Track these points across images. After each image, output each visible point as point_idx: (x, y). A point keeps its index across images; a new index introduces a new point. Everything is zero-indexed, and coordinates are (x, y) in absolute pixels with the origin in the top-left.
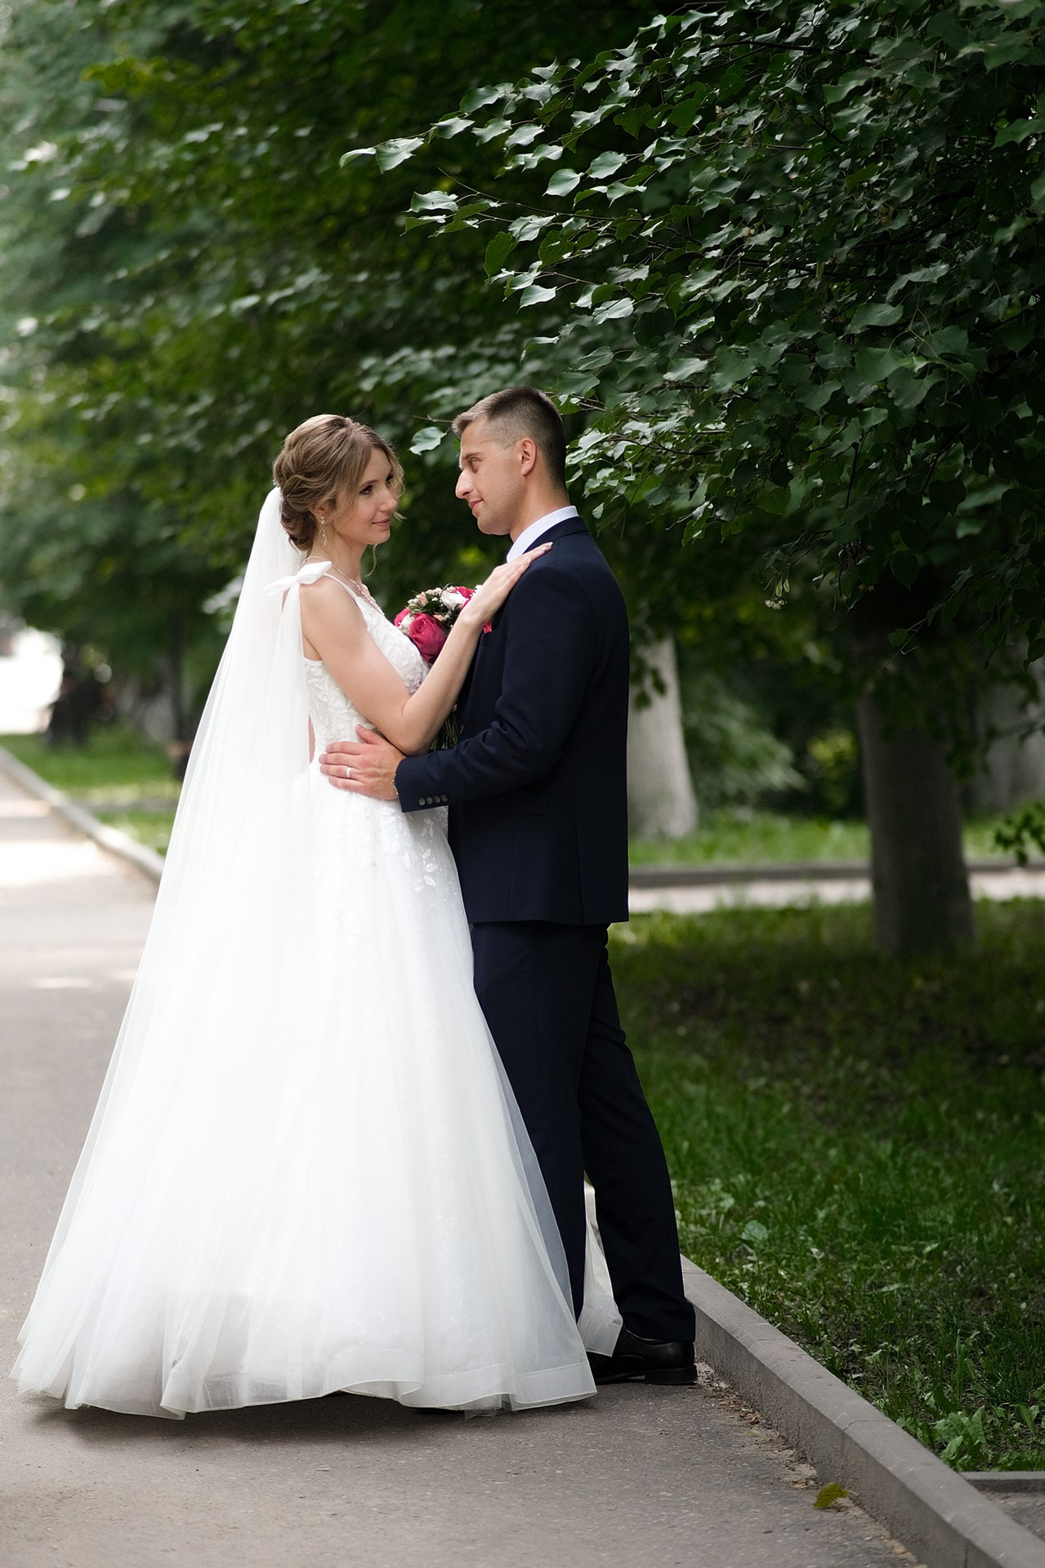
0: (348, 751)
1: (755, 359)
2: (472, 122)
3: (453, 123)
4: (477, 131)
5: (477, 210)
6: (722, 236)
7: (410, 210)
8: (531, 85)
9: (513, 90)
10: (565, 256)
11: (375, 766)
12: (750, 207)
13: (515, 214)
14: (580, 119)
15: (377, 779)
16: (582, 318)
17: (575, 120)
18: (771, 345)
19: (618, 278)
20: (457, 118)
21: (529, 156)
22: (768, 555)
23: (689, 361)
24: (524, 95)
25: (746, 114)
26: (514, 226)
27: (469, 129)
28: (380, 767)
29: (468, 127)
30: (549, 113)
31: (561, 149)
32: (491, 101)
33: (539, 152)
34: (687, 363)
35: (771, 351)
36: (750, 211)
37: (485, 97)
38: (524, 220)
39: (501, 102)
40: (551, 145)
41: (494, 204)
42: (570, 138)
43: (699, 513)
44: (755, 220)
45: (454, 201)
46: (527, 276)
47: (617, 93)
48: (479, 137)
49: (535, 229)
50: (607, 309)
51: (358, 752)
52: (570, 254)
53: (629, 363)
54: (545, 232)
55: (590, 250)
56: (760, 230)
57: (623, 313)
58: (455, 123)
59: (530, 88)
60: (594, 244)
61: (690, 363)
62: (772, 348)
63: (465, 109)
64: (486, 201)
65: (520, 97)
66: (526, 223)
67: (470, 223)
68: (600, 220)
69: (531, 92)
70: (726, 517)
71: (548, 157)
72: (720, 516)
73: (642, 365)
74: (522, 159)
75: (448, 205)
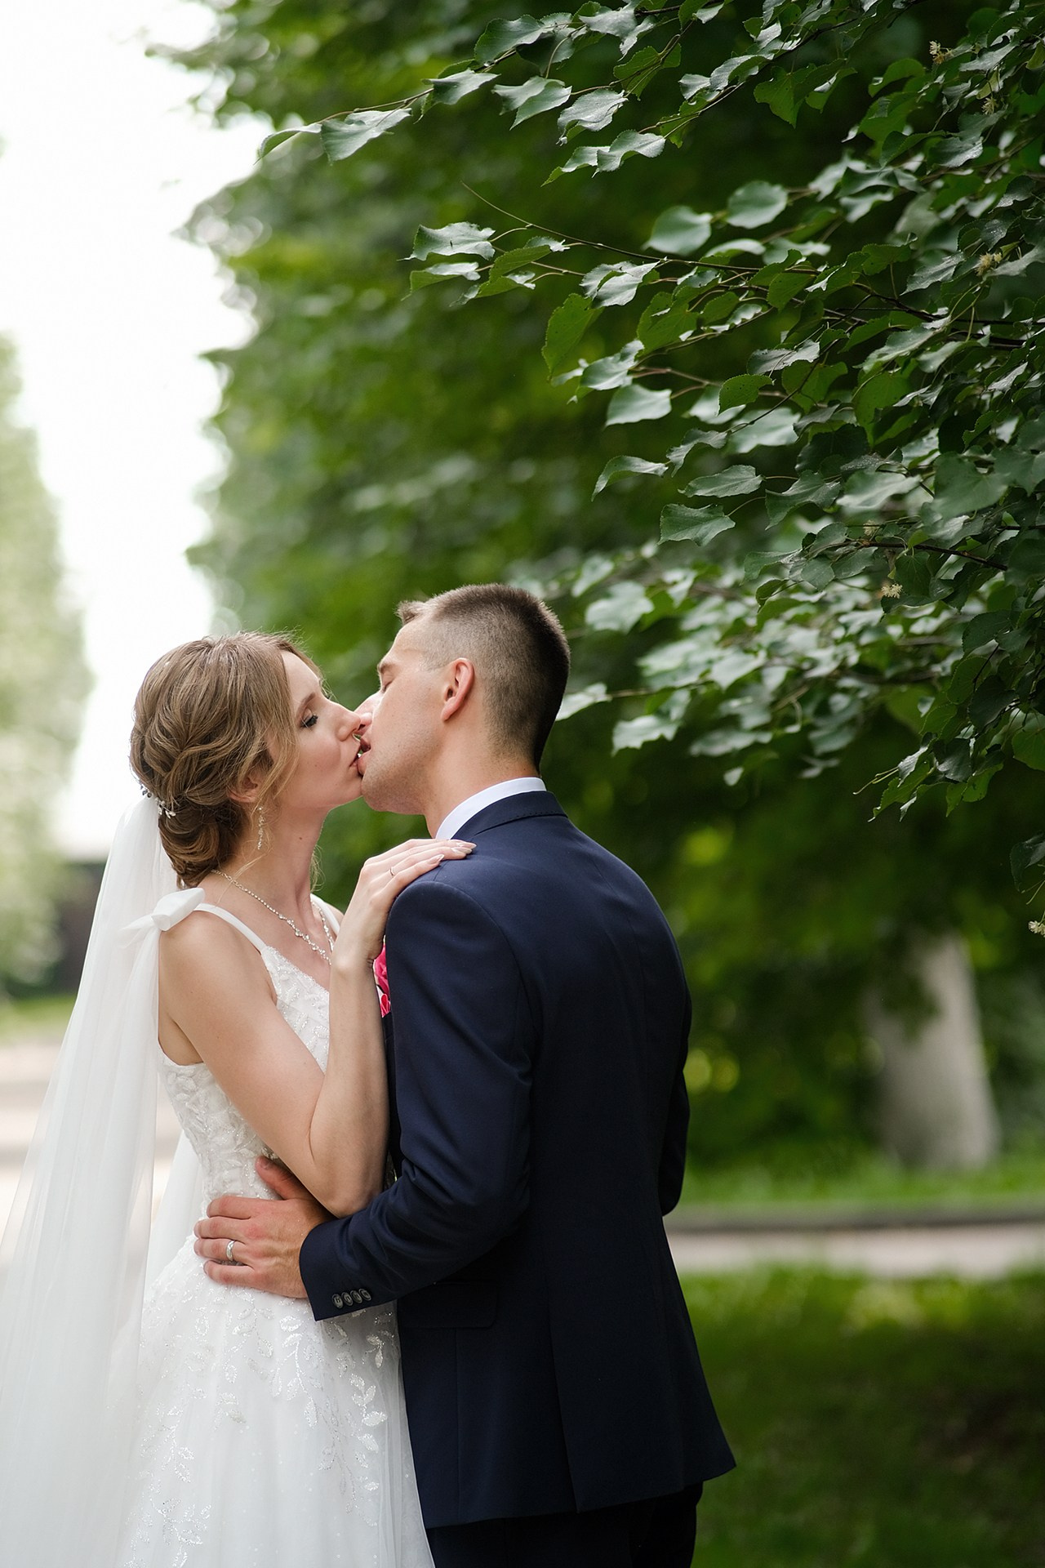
0: (230, 1213)
1: (1007, 475)
2: (495, 76)
3: (461, 79)
4: (502, 90)
5: (530, 258)
6: (943, 271)
7: (413, 256)
8: (602, 11)
9: (570, 22)
10: (684, 337)
11: (271, 1238)
12: (996, 221)
13: (592, 260)
14: (694, 86)
15: (274, 1261)
16: (708, 436)
17: (686, 88)
18: (1036, 452)
19: (768, 364)
20: (469, 71)
21: (606, 149)
22: (1034, 843)
23: (884, 478)
24: (588, 27)
25: (985, 56)
26: (589, 279)
27: (487, 87)
28: (280, 1239)
29: (486, 83)
30: (639, 73)
31: (661, 140)
32: (529, 39)
33: (621, 144)
34: (880, 481)
35: (1035, 461)
36: (995, 227)
37: (520, 35)
38: (607, 270)
39: (547, 43)
40: (643, 133)
41: (557, 246)
42: (679, 120)
43: (909, 766)
44: (1002, 242)
45: (489, 239)
46: (614, 366)
47: (759, 42)
48: (506, 100)
49: (630, 287)
50: (752, 423)
51: (248, 1215)
52: (689, 333)
53: (787, 497)
54: (645, 292)
55: (726, 327)
56: (1013, 256)
57: (782, 437)
58: (466, 78)
59: (599, 17)
60: (732, 314)
61: (886, 481)
62: (1037, 456)
63: (484, 56)
64: (543, 242)
65: (583, 31)
66: (608, 273)
67: (520, 279)
68: (740, 271)
69: (600, 22)
70: (956, 773)
71: (641, 151)
72: (946, 773)
73: (810, 499)
74: (591, 156)
75: (476, 247)
